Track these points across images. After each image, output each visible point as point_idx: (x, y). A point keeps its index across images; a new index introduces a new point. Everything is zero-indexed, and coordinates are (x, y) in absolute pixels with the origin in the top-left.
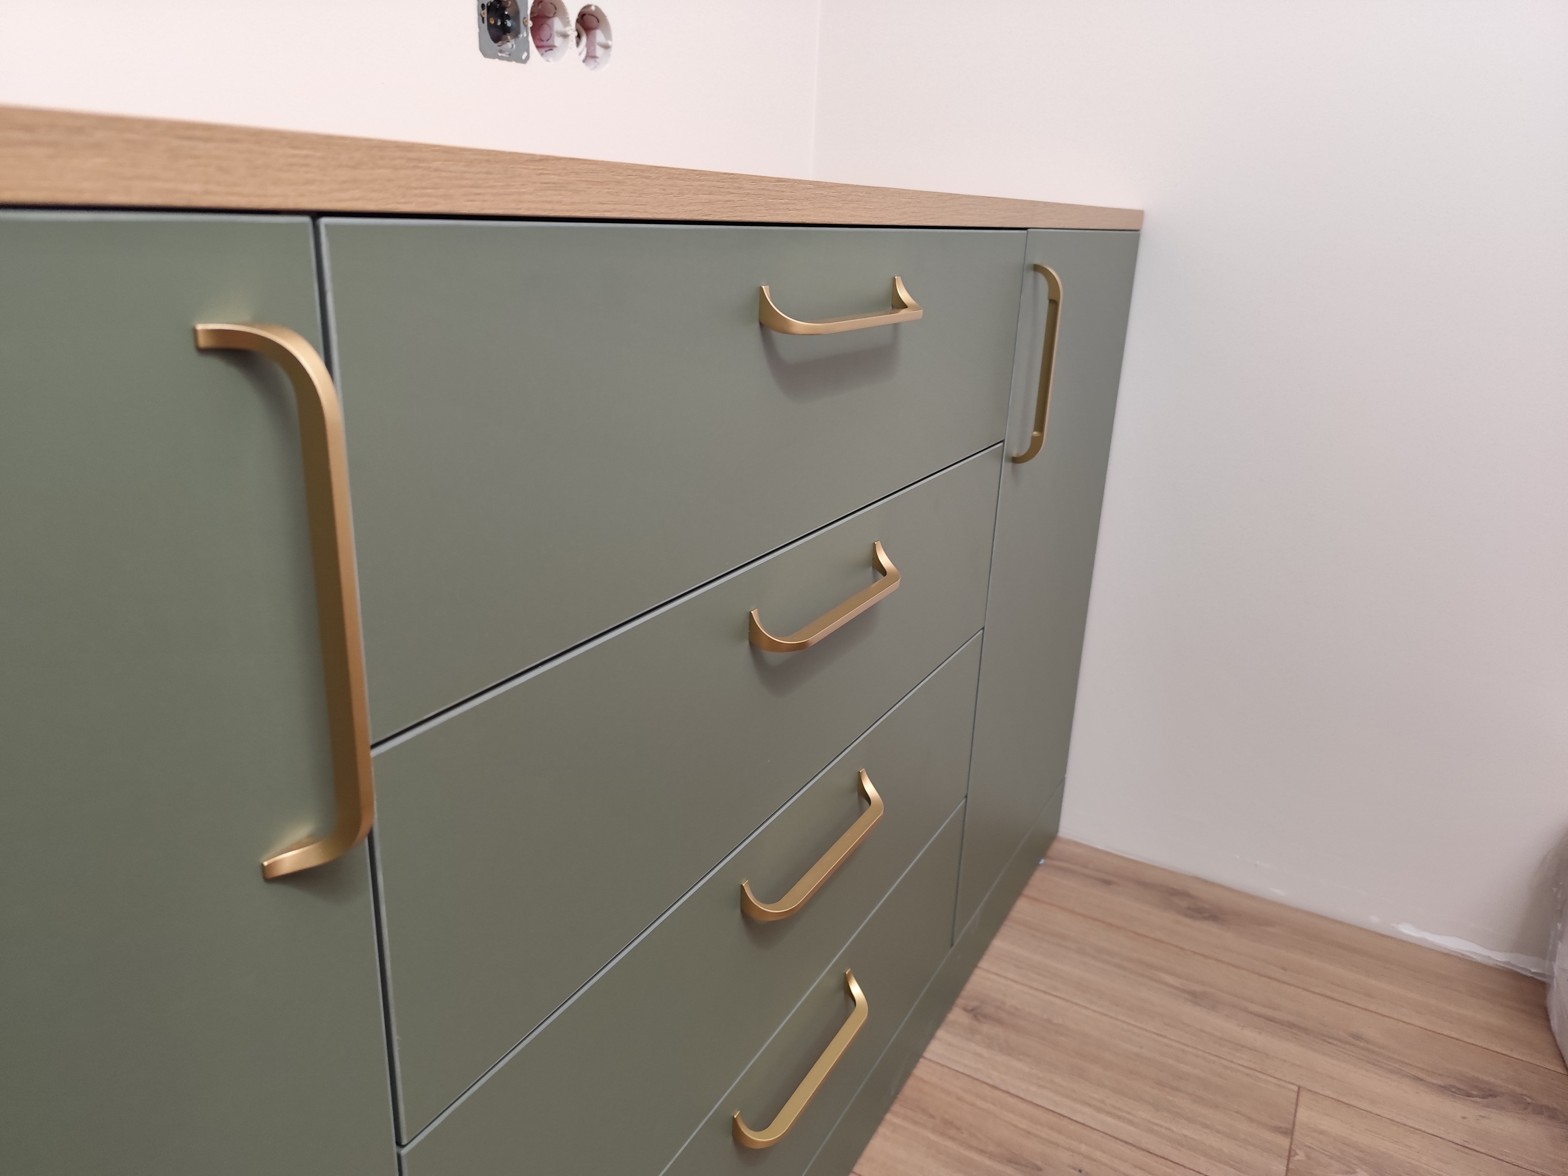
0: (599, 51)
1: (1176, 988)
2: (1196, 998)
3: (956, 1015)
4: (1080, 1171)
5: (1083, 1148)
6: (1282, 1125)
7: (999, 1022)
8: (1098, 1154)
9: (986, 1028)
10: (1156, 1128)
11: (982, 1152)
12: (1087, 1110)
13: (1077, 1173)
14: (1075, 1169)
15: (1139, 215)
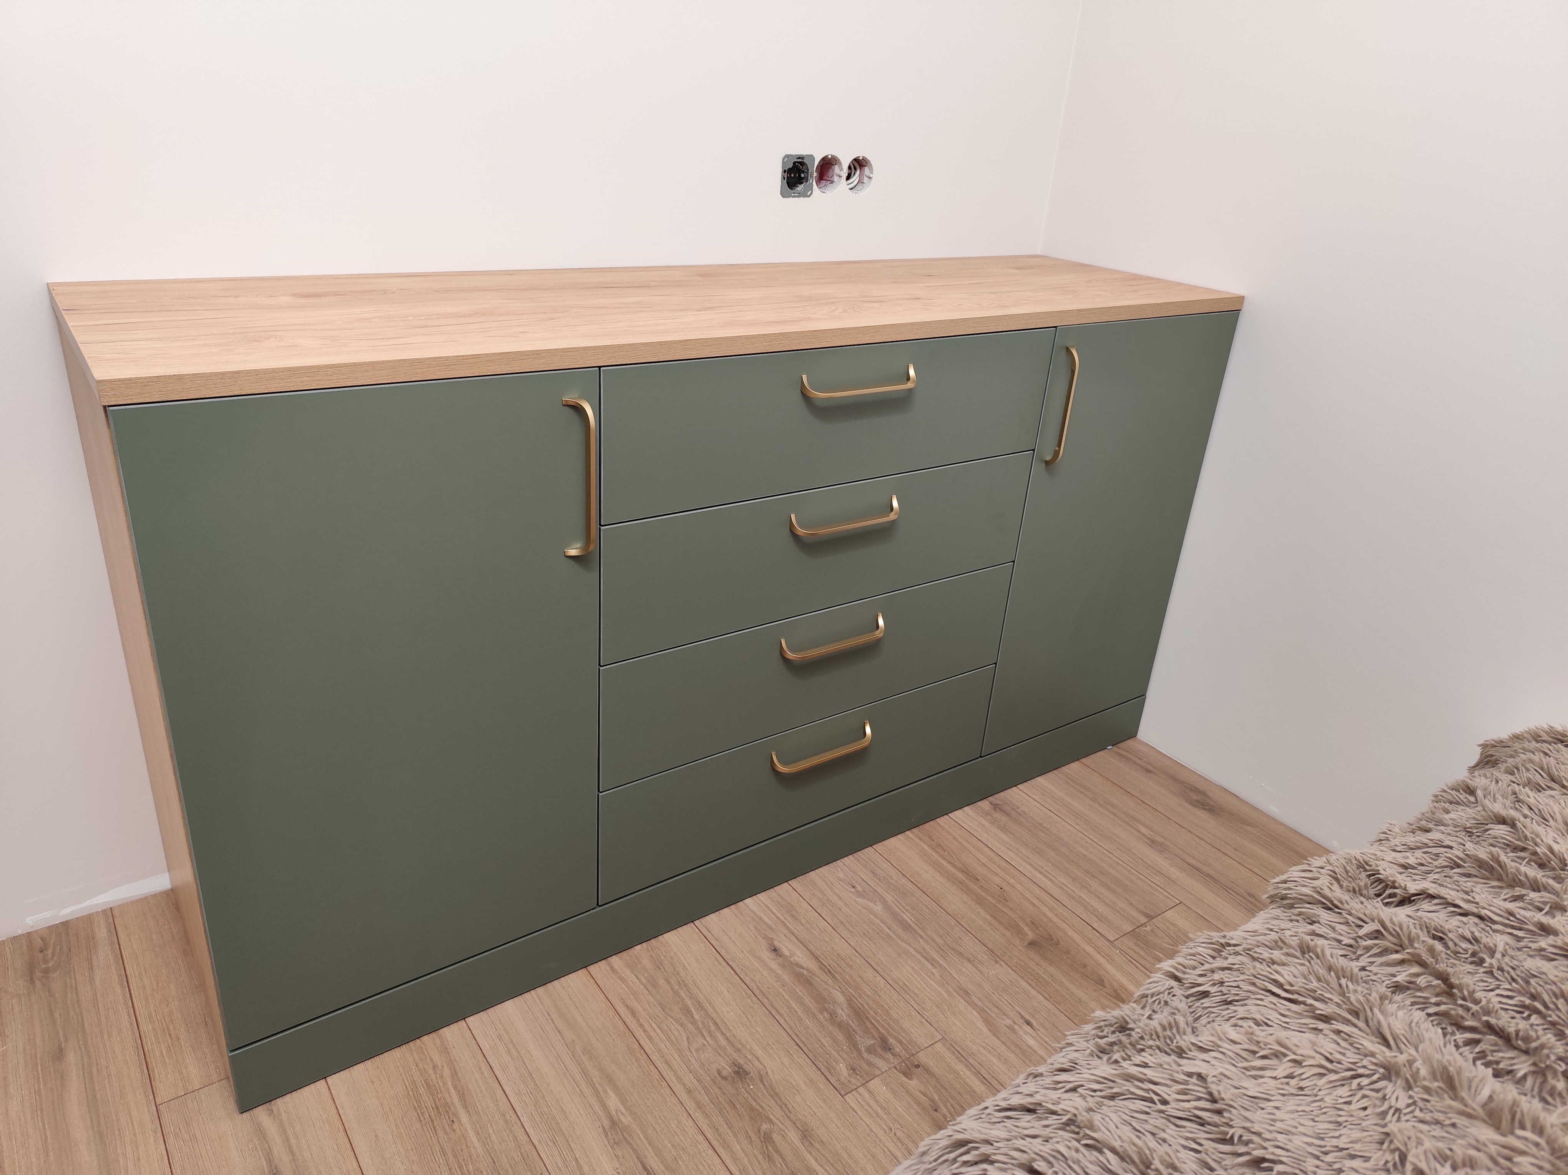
0: (866, 180)
1: (1144, 835)
2: (1152, 843)
3: (985, 804)
4: (1001, 888)
5: (1012, 881)
6: (1150, 913)
7: (1008, 815)
8: (1018, 886)
9: (997, 815)
10: (1065, 887)
11: (949, 862)
12: (1028, 867)
13: (999, 889)
14: (999, 886)
15: (1241, 299)
